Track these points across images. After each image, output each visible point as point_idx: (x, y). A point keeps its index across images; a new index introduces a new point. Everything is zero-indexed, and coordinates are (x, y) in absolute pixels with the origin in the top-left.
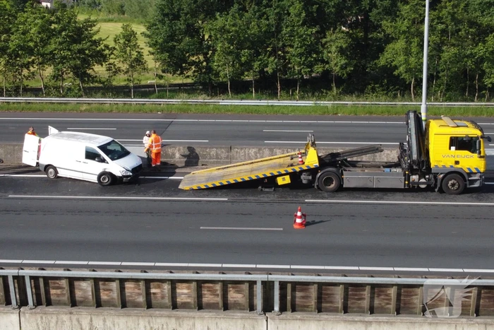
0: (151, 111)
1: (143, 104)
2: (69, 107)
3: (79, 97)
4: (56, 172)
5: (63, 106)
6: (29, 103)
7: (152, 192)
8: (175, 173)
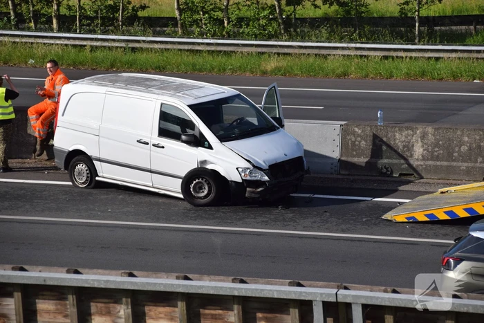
0: (455, 77)
1: (437, 59)
2: (235, 61)
3: (270, 37)
4: (93, 172)
5: (221, 59)
6: (133, 49)
7: (308, 222)
8: (397, 190)
